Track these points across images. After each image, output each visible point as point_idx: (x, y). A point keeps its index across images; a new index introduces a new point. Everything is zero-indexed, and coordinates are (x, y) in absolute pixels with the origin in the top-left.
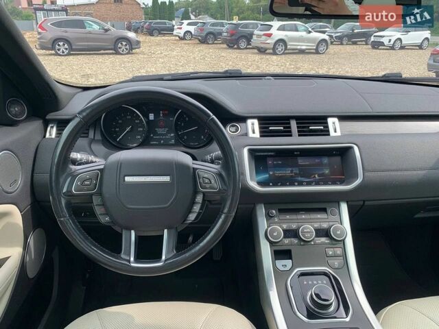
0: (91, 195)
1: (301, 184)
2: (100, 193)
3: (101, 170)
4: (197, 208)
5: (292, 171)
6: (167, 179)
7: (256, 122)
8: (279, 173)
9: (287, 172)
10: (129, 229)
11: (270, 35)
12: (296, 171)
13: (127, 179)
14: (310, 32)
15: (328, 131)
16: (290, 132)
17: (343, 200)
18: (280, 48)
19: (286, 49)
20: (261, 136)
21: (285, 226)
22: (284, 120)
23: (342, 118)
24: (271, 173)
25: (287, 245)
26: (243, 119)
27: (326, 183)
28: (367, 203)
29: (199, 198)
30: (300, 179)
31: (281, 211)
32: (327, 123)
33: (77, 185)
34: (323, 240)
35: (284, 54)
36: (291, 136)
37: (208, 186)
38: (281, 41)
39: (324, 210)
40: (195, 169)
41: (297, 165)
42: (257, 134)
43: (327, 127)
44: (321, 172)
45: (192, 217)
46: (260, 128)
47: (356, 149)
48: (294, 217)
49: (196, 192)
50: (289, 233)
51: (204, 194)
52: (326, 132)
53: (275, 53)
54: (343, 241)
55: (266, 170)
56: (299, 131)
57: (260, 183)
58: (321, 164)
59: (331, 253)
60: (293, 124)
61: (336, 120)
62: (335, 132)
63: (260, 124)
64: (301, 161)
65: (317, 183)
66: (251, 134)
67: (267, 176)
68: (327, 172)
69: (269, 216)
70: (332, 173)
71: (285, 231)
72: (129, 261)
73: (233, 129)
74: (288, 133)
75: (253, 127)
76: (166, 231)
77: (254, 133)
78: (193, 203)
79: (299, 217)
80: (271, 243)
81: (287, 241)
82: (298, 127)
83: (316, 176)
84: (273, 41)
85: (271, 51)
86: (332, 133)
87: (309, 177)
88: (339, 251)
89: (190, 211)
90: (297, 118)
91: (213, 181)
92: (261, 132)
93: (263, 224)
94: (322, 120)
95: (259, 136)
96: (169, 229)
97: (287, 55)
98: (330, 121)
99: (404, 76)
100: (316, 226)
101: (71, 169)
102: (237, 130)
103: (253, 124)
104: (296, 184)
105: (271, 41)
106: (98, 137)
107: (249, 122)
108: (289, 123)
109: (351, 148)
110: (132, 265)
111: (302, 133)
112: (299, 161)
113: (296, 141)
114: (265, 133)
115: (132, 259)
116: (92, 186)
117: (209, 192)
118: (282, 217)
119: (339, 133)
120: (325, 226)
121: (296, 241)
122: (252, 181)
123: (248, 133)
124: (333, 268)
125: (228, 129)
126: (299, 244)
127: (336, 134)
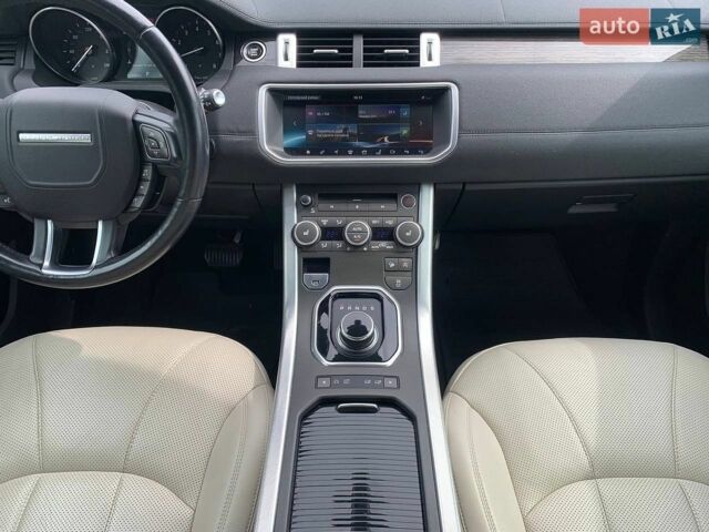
1: (358, 152)
4: (145, 188)
5: (345, 130)
6: (85, 138)
7: (293, 39)
8: (323, 133)
9: (338, 132)
10: (45, 218)
12: (353, 129)
13: (22, 136)
15: (418, 58)
16: (351, 58)
17: (428, 182)
20: (299, 65)
21: (325, 222)
22: (342, 37)
23: (449, 34)
25: (325, 250)
26: (270, 34)
27: (400, 152)
28: (468, 187)
29: (148, 173)
30: (357, 143)
31: (327, 196)
32: (418, 42)
34: (383, 244)
36: (351, 66)
37: (156, 152)
39: (393, 197)
40: (136, 124)
41: (355, 119)
42: (292, 63)
43: (418, 50)
44: (394, 133)
45: (138, 202)
46: (299, 50)
47: (455, 91)
48: (342, 206)
49: (142, 162)
50: (333, 233)
51: (155, 166)
52: (412, 60)
54: (416, 247)
55: (301, 128)
56: (365, 58)
57: (291, 151)
58: (396, 119)
59: (393, 265)
60: (358, 44)
61: (435, 38)
62: (430, 59)
63: (299, 43)
64: (363, 113)
65: (386, 152)
66: (282, 63)
67: (303, 137)
68: (405, 132)
69: (303, 208)
70: (413, 135)
71: (324, 230)
72: (41, 266)
73: (254, 51)
74: (345, 60)
75: (287, 50)
76: (100, 224)
77: (286, 59)
78: (140, 180)
79: (350, 207)
80: (300, 248)
81: (325, 245)
82: (365, 50)
83: (386, 139)
86: (424, 62)
87: (373, 141)
88: (406, 263)
89: (136, 193)
90: (366, 34)
91: (161, 143)
92: (299, 58)
93: (291, 217)
94: (411, 37)
95: (294, 66)
96: (105, 220)
98: (425, 38)
100: (374, 222)
102: (260, 53)
103: (287, 43)
104: (350, 152)
106: (31, 65)
107: (282, 38)
108: (351, 43)
109: (447, 89)
110: (45, 271)
111: (371, 60)
112: (360, 112)
113: (359, 75)
114: (305, 60)
115: (47, 263)
117: (161, 164)
118: (322, 206)
119: (436, 62)
120: (390, 222)
121: (339, 245)
122: (272, 146)
123: (276, 59)
124: (392, 288)
125: (245, 51)
126: (343, 250)
127: (430, 64)
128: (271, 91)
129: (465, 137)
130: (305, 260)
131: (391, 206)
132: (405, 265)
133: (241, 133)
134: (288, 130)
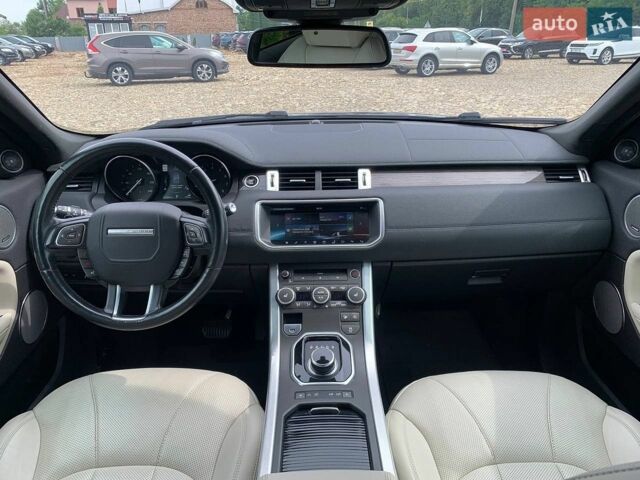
0: (76, 249)
1: (320, 242)
2: (84, 247)
3: (86, 223)
4: (184, 263)
5: (311, 229)
6: (149, 232)
7: (276, 174)
8: (296, 231)
9: (307, 229)
10: (115, 284)
11: (412, 49)
12: (316, 228)
13: (110, 231)
14: (472, 43)
15: (357, 184)
16: (314, 184)
17: (368, 262)
18: (428, 68)
19: (437, 68)
20: (280, 189)
21: (298, 288)
22: (308, 172)
23: (376, 169)
24: (288, 230)
25: (299, 308)
26: (262, 171)
27: (348, 242)
28: (395, 265)
29: (187, 253)
30: (319, 237)
31: (298, 272)
32: (357, 175)
33: (61, 238)
34: (339, 303)
35: (434, 75)
36: (314, 189)
37: (194, 240)
38: (430, 57)
39: (344, 271)
40: (181, 223)
41: (318, 222)
42: (276, 188)
43: (357, 179)
44: (344, 230)
45: (179, 272)
46: (281, 180)
47: (381, 203)
48: (310, 278)
49: (183, 247)
50: (303, 296)
51: (192, 248)
52: (354, 185)
53: (420, 75)
54: (362, 304)
55: (282, 227)
56: (323, 184)
57: (275, 242)
58: (345, 221)
59: (346, 317)
60: (318, 176)
61: (367, 172)
62: (365, 184)
63: (280, 176)
64: (322, 218)
65: (338, 242)
66: (269, 188)
67: (284, 233)
68: (350, 229)
69: (283, 279)
70: (357, 230)
71: (298, 294)
72: (111, 315)
73: (251, 181)
74: (310, 186)
75: (272, 180)
76: (152, 287)
77: (272, 185)
78: (181, 257)
79: (315, 278)
80: (282, 307)
81: (298, 304)
82: (323, 180)
83: (338, 234)
84: (418, 58)
85: (415, 72)
86: (361, 186)
87: (330, 235)
88: (355, 316)
89: (177, 266)
90: (325, 170)
91: (198, 235)
92: (281, 185)
93: (275, 285)
94: (352, 171)
95: (277, 189)
96: (155, 285)
97: (439, 78)
98: (361, 172)
99: (482, 117)
100: (333, 288)
101: (55, 222)
102: (255, 182)
103: (273, 176)
104: (315, 242)
105: (415, 57)
106: (102, 191)
107: (269, 173)
108: (314, 175)
109: (376, 202)
110: (114, 318)
111: (327, 186)
112: (320, 217)
113: (319, 195)
114: (285, 185)
115: (115, 313)
116: (78, 240)
117: (196, 247)
118: (296, 278)
119: (369, 186)
120: (343, 288)
121: (308, 304)
122: (263, 238)
123: (266, 186)
124: (346, 333)
125: (245, 181)
126: (312, 307)
127: (365, 187)
128: (263, 205)
129: (390, 231)
130: (285, 315)
131: (344, 277)
132: (355, 317)
133: (243, 230)
134: (273, 229)
